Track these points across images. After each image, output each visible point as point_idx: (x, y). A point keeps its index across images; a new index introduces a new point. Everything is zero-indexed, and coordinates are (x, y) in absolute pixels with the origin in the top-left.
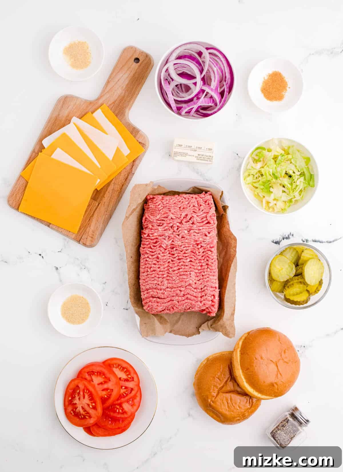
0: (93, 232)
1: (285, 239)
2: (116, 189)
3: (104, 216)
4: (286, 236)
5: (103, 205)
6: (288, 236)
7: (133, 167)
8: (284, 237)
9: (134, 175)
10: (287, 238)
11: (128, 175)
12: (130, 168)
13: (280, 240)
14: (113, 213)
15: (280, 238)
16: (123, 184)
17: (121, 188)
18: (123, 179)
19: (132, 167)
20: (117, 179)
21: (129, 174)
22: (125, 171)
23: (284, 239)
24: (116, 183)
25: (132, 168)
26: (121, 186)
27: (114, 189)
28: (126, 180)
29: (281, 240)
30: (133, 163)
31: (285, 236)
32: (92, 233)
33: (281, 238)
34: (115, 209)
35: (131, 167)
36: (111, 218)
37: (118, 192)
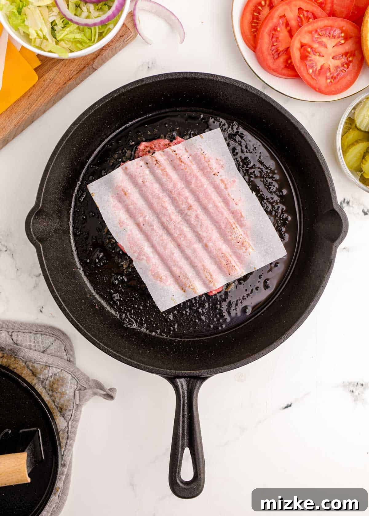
2: (58, 80)
5: (27, 97)
9: (96, 72)
11: (85, 67)
14: (38, 117)
16: (71, 77)
17: (66, 82)
18: (74, 69)
19: (97, 57)
21: (87, 66)
25: (94, 58)
26: (67, 79)
27: (54, 79)
28: (78, 73)
34: (44, 112)
35: (95, 56)
36: (32, 122)
37: (58, 87)
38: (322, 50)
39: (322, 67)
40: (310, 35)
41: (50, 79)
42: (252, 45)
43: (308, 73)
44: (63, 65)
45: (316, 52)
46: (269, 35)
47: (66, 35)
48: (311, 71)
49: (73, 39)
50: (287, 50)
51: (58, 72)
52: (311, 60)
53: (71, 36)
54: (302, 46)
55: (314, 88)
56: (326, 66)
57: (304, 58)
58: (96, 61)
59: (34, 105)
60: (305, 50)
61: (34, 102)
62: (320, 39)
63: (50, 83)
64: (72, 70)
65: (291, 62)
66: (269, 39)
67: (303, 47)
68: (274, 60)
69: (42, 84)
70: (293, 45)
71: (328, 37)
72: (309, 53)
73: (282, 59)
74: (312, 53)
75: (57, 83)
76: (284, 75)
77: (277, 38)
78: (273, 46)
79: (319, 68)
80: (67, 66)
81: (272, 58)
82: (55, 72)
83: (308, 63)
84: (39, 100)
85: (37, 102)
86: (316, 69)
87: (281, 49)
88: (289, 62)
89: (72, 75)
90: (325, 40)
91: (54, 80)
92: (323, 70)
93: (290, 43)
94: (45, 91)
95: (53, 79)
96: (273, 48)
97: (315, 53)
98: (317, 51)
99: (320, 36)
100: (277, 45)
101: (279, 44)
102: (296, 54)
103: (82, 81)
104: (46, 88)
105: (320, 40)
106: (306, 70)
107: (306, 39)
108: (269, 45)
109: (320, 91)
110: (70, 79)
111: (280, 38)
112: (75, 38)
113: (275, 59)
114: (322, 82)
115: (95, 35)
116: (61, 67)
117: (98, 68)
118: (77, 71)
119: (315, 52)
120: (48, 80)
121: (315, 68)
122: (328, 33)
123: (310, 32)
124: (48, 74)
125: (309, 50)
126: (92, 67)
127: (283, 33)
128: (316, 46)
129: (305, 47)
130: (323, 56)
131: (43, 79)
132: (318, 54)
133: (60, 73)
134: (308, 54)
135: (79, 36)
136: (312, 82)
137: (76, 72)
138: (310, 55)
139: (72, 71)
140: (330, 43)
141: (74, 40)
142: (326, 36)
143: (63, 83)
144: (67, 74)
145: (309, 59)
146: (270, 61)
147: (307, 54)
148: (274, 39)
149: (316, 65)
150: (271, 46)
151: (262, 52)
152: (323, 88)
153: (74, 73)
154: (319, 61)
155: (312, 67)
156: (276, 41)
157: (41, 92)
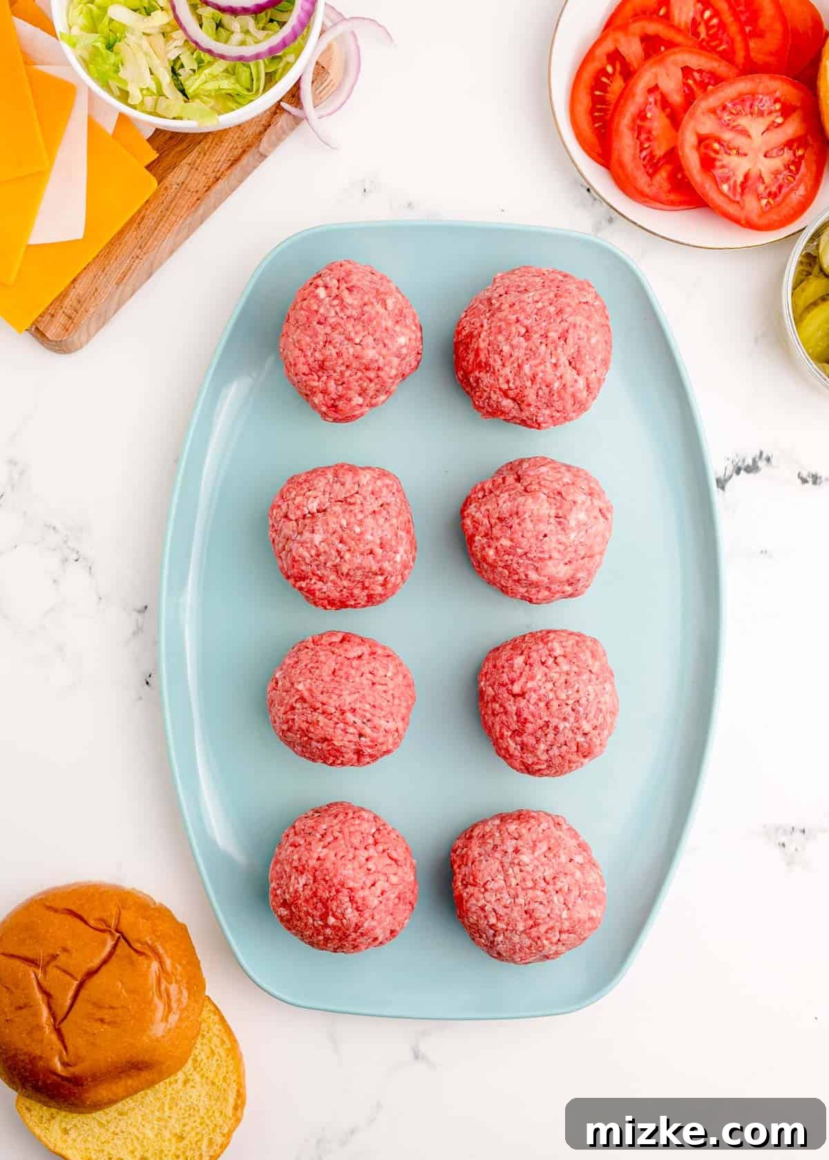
0: (79, 302)
1: (742, 472)
2: (193, 185)
3: (128, 261)
4: (746, 464)
5: (135, 225)
6: (754, 461)
7: (268, 130)
8: (740, 464)
9: (267, 161)
10: (748, 470)
11: (244, 152)
12: (258, 131)
13: (728, 473)
15: (726, 469)
16: (218, 175)
17: (209, 187)
18: (223, 159)
19: (265, 130)
20: (205, 154)
21: (247, 149)
22: (237, 135)
23: (738, 471)
24: (196, 165)
25: (261, 133)
26: (211, 180)
27: (187, 182)
28: (232, 165)
29: (730, 477)
30: (272, 118)
31: (744, 461)
32: (75, 303)
33: (730, 468)
35: (261, 128)
37: (195, 198)
38: (740, 141)
39: (746, 177)
40: (712, 116)
41: (178, 185)
42: (599, 155)
43: (722, 193)
44: (200, 153)
45: (730, 149)
46: (632, 129)
47: (202, 84)
48: (725, 187)
49: (217, 91)
50: (673, 156)
51: (192, 168)
52: (723, 167)
53: (212, 86)
54: (702, 140)
55: (737, 221)
56: (754, 173)
57: (708, 164)
58: (265, 139)
59: (152, 239)
60: (707, 147)
61: (151, 232)
62: (734, 121)
63: (178, 192)
64: (219, 161)
65: (684, 177)
66: (633, 137)
67: (703, 144)
68: (648, 178)
69: (163, 195)
70: (683, 140)
71: (749, 116)
72: (717, 152)
73: (663, 175)
74: (722, 151)
75: (192, 190)
76: (672, 203)
77: (650, 132)
78: (642, 150)
79: (740, 179)
80: (208, 153)
81: (646, 175)
82: (186, 168)
83: (718, 172)
84: (159, 228)
85: (156, 232)
86: (735, 182)
87: (659, 152)
88: (679, 176)
89: (221, 170)
90: (744, 122)
91: (184, 185)
92: (750, 183)
93: (676, 138)
94: (170, 210)
95: (183, 183)
96: (644, 153)
97: (729, 151)
98: (731, 145)
99: (733, 116)
100: (649, 147)
101: (655, 144)
102: (691, 159)
103: (241, 181)
104: (172, 202)
105: (735, 124)
106: (715, 187)
107: (707, 125)
108: (635, 150)
109: (750, 225)
110: (218, 179)
111: (654, 133)
112: (220, 89)
113: (651, 176)
114: (752, 206)
115: (258, 79)
116: (198, 157)
117: (269, 152)
118: (230, 163)
119: (728, 149)
120: (174, 187)
121: (732, 182)
122: (748, 109)
123: (713, 111)
124: (172, 174)
125: (716, 146)
126: (258, 151)
127: (658, 121)
128: (727, 136)
129: (707, 142)
130: (745, 155)
131: (164, 186)
132: (735, 152)
133: (197, 169)
134: (717, 156)
135: (227, 84)
136: (732, 209)
137: (228, 165)
138: (719, 157)
139: (220, 163)
140: (755, 126)
141: (218, 93)
142: (746, 115)
143: (205, 189)
144: (209, 171)
145: (718, 164)
146: (642, 180)
147: (713, 155)
148: (643, 136)
149: (734, 175)
150: (638, 150)
151: (621, 165)
152: (754, 218)
153: (225, 166)
154: (738, 166)
155: (727, 179)
156: (648, 139)
157: (161, 212)
